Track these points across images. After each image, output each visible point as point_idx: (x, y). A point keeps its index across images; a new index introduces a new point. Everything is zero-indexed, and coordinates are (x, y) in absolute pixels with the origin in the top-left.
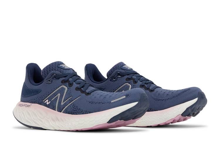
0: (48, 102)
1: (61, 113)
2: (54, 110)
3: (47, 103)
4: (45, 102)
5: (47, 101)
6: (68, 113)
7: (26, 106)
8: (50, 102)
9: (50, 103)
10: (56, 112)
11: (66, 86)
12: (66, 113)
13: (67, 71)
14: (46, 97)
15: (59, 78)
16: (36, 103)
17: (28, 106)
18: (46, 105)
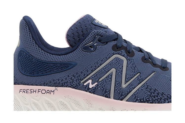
0: (92, 84)
1: (124, 102)
2: (106, 97)
3: (91, 86)
4: (85, 84)
5: (90, 81)
6: (141, 102)
7: (44, 92)
8: (96, 83)
9: (97, 85)
10: (112, 100)
11: (123, 56)
12: (135, 102)
13: (105, 29)
14: (88, 75)
15: (107, 43)
16: (66, 87)
17: (49, 92)
18: (87, 89)
